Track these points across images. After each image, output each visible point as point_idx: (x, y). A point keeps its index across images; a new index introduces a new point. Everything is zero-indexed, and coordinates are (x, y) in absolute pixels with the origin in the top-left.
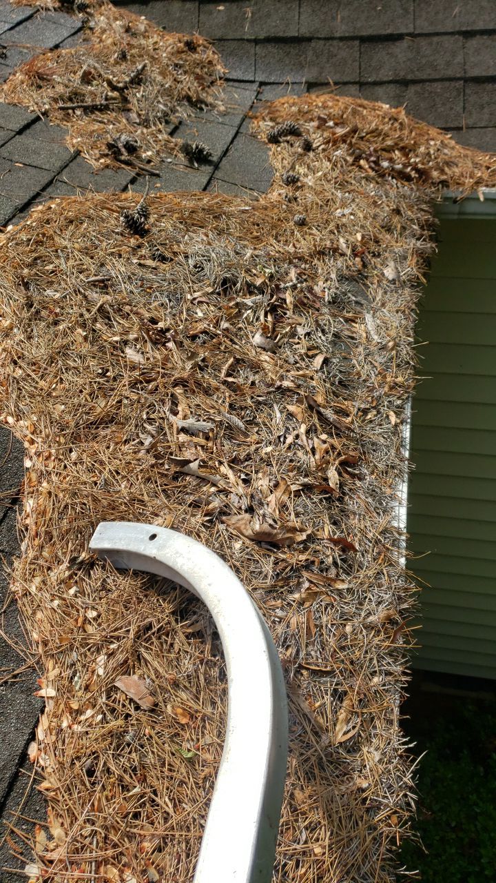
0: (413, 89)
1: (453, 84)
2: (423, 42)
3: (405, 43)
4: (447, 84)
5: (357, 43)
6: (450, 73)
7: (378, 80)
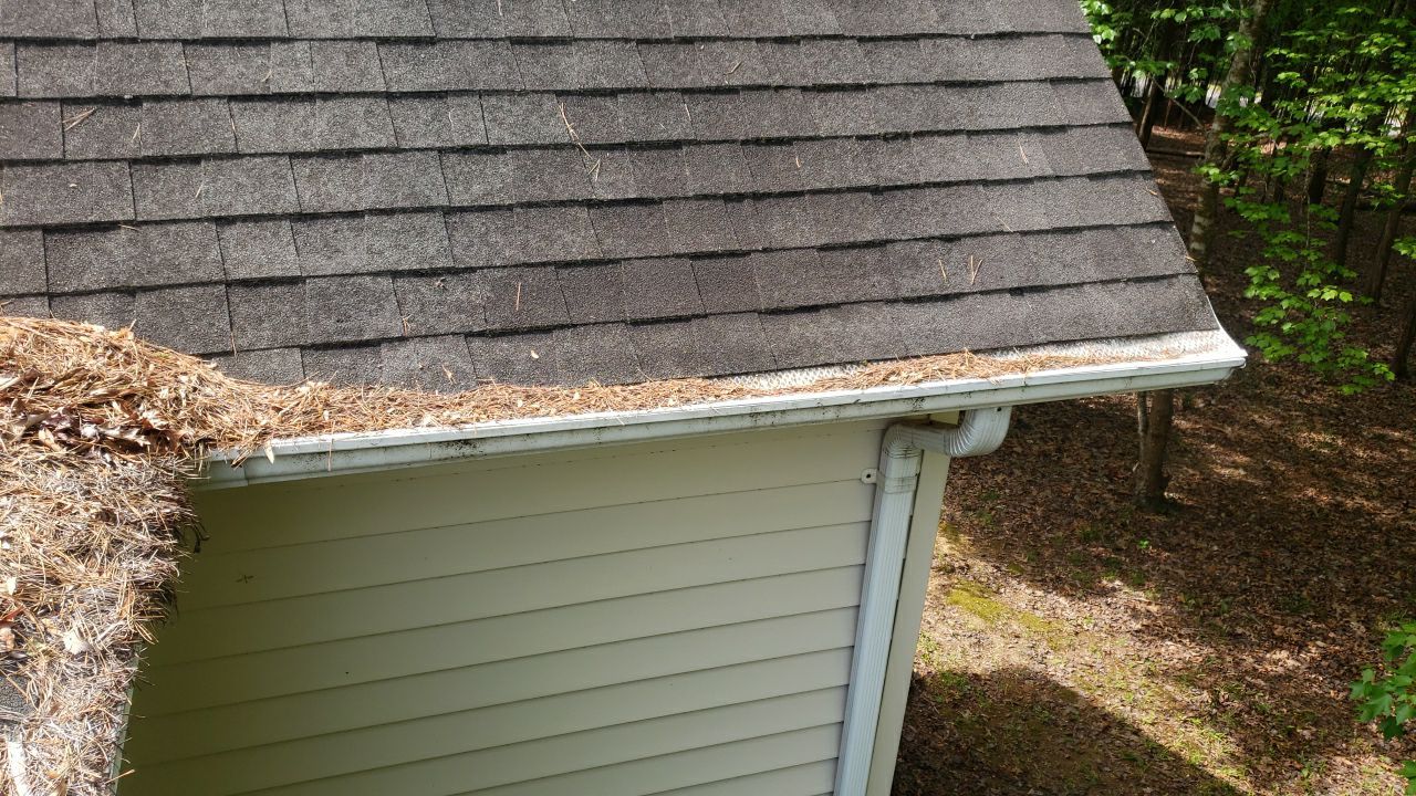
0: (142, 300)
1: (209, 290)
2: (153, 233)
3: (123, 235)
4: (200, 290)
5: (39, 234)
6: (201, 275)
7: (81, 288)
